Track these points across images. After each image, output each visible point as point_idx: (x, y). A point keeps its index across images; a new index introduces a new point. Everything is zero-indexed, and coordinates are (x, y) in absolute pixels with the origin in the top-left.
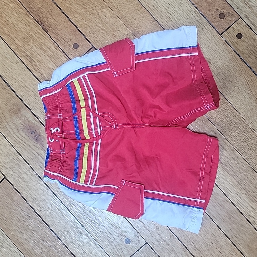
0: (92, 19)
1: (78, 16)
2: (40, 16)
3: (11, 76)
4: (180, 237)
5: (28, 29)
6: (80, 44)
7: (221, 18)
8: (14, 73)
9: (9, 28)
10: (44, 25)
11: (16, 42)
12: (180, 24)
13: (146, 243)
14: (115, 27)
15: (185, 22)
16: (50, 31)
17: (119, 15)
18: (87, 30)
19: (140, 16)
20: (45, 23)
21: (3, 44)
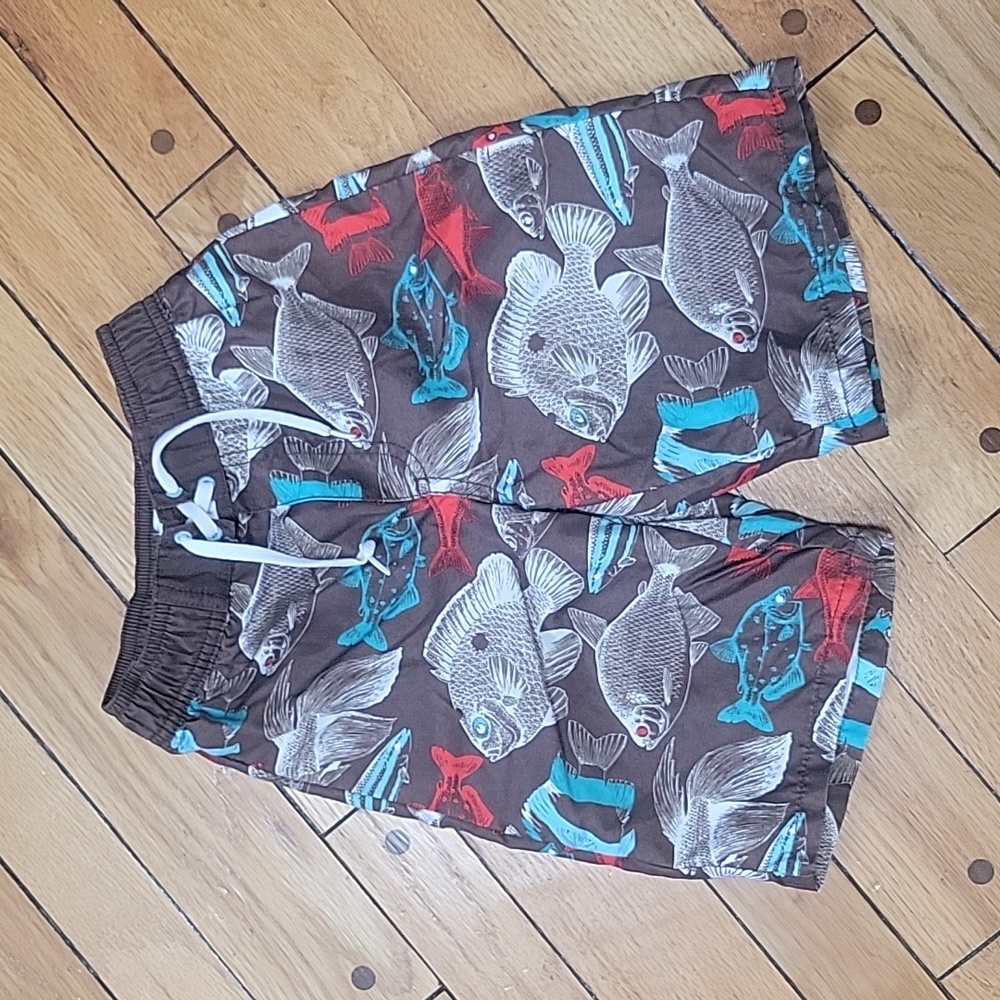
0: (232, 26)
1: (176, 11)
2: (15, 9)
4: (586, 970)
6: (180, 132)
7: (790, 30)
10: (27, 50)
12: (609, 54)
13: (443, 988)
14: (331, 64)
15: (632, 46)
16: (53, 73)
17: (351, 9)
18: (213, 74)
19: (439, 17)
20: (33, 41)
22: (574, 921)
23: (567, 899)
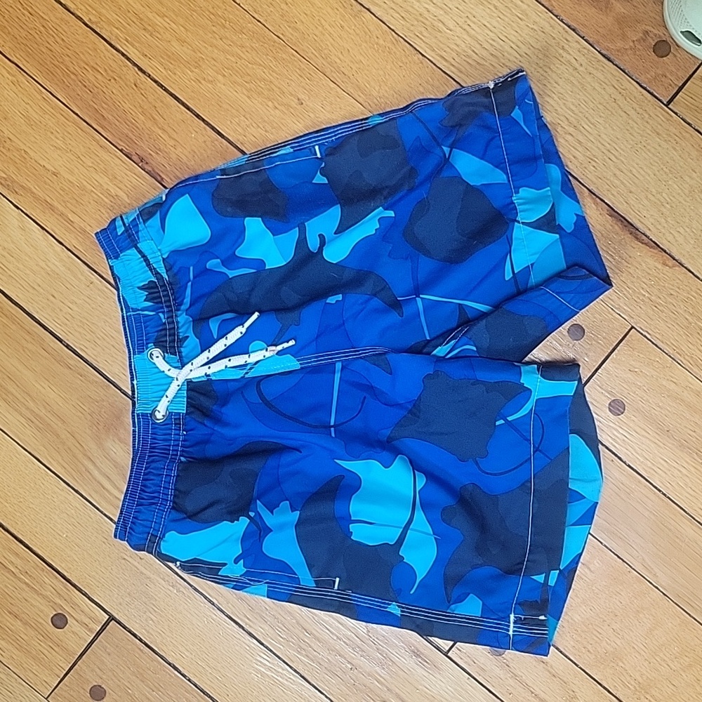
22: (629, 678)
23: (621, 664)
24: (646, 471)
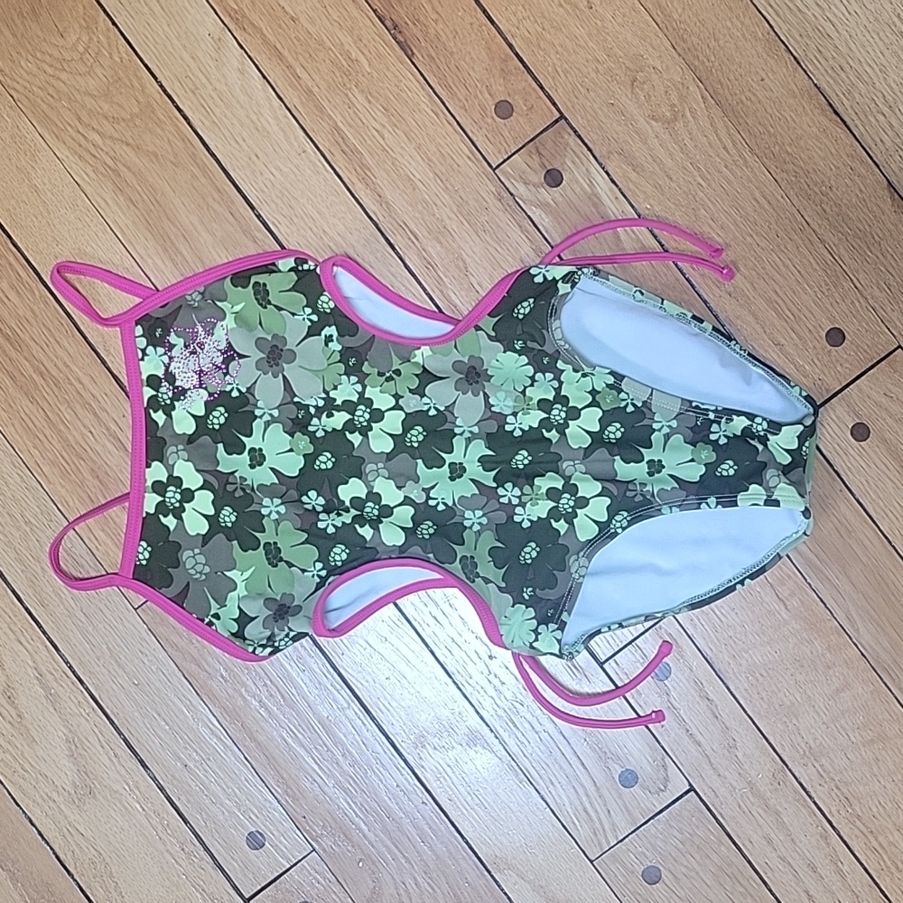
0: (564, 22)
1: (521, 8)
3: (279, 195)
4: (807, 778)
5: (347, 40)
6: (517, 102)
8: (289, 186)
9: (284, 31)
10: (400, 32)
11: (302, 82)
12: (862, 60)
13: (692, 789)
14: (642, 56)
15: (880, 55)
16: (419, 51)
17: (660, 14)
18: (548, 59)
19: (729, 24)
20: (404, 24)
21: (260, 88)
22: (800, 740)
23: (795, 721)
24: (875, 511)
